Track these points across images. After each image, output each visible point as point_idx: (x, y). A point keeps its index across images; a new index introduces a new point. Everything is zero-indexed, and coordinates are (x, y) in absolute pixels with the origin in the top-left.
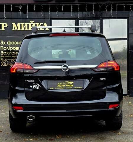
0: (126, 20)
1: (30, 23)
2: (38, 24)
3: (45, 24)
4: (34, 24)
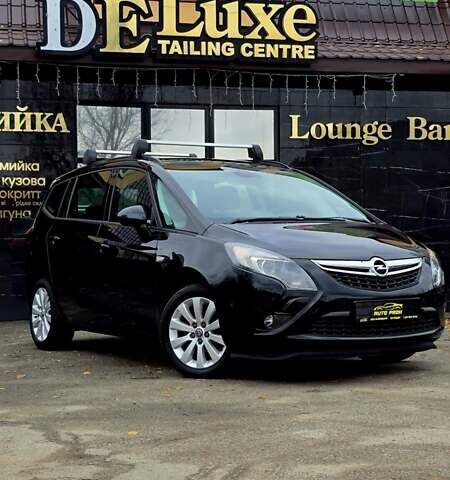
0: (271, 113)
1: (19, 111)
2: (38, 115)
3: (60, 116)
4: (28, 115)
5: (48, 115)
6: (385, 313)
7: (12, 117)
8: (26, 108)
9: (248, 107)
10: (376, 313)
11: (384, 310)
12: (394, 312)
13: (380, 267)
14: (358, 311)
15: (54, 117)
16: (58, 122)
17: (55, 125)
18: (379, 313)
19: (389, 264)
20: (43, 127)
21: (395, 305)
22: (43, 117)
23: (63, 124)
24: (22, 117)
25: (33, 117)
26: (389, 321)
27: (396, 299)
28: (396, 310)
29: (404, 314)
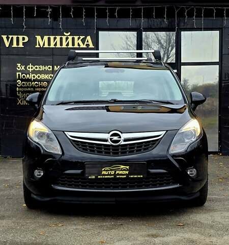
0: (217, 33)
1: (65, 35)
2: (76, 38)
3: (89, 38)
4: (70, 38)
5: (82, 37)
6: (113, 173)
7: (61, 39)
8: (69, 33)
9: (200, 29)
10: (104, 173)
11: (111, 170)
12: (121, 172)
13: (115, 138)
14: (87, 170)
15: (85, 38)
16: (88, 42)
17: (86, 43)
18: (106, 172)
19: (124, 136)
20: (79, 45)
21: (122, 167)
22: (79, 38)
23: (90, 43)
24: (67, 39)
25: (73, 39)
26: (115, 179)
27: (124, 162)
28: (123, 171)
29: (130, 174)
